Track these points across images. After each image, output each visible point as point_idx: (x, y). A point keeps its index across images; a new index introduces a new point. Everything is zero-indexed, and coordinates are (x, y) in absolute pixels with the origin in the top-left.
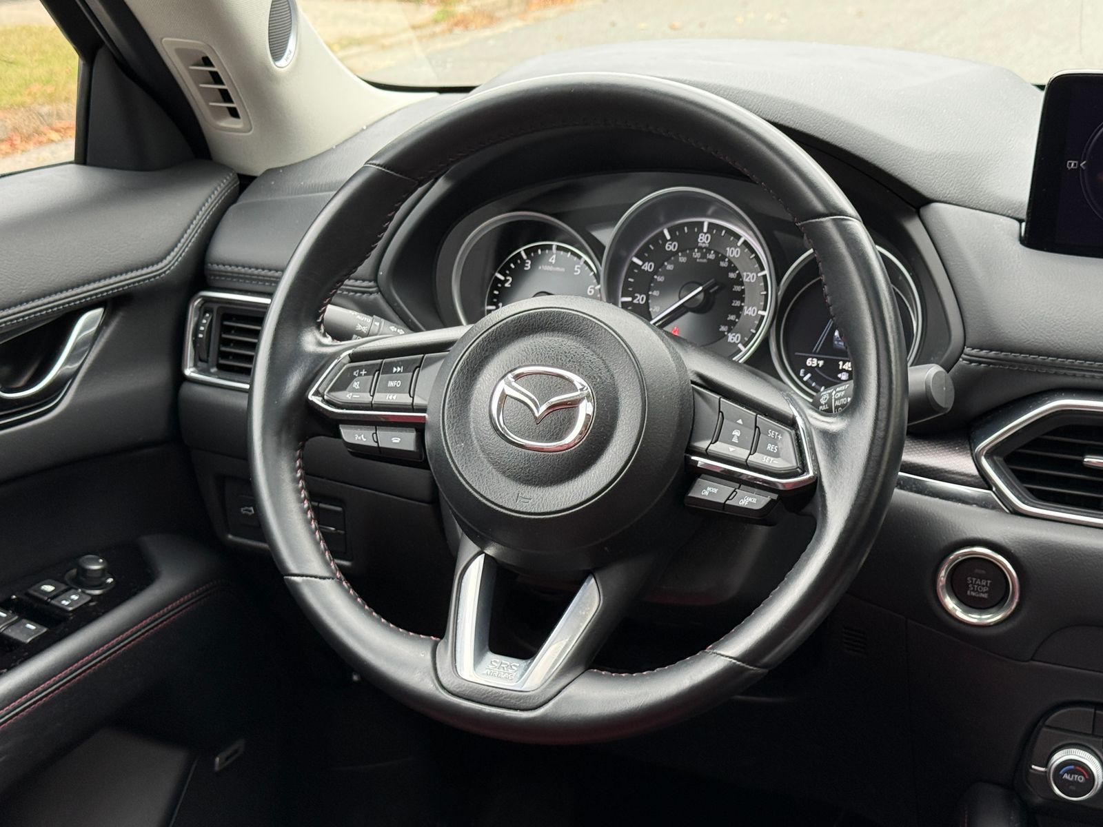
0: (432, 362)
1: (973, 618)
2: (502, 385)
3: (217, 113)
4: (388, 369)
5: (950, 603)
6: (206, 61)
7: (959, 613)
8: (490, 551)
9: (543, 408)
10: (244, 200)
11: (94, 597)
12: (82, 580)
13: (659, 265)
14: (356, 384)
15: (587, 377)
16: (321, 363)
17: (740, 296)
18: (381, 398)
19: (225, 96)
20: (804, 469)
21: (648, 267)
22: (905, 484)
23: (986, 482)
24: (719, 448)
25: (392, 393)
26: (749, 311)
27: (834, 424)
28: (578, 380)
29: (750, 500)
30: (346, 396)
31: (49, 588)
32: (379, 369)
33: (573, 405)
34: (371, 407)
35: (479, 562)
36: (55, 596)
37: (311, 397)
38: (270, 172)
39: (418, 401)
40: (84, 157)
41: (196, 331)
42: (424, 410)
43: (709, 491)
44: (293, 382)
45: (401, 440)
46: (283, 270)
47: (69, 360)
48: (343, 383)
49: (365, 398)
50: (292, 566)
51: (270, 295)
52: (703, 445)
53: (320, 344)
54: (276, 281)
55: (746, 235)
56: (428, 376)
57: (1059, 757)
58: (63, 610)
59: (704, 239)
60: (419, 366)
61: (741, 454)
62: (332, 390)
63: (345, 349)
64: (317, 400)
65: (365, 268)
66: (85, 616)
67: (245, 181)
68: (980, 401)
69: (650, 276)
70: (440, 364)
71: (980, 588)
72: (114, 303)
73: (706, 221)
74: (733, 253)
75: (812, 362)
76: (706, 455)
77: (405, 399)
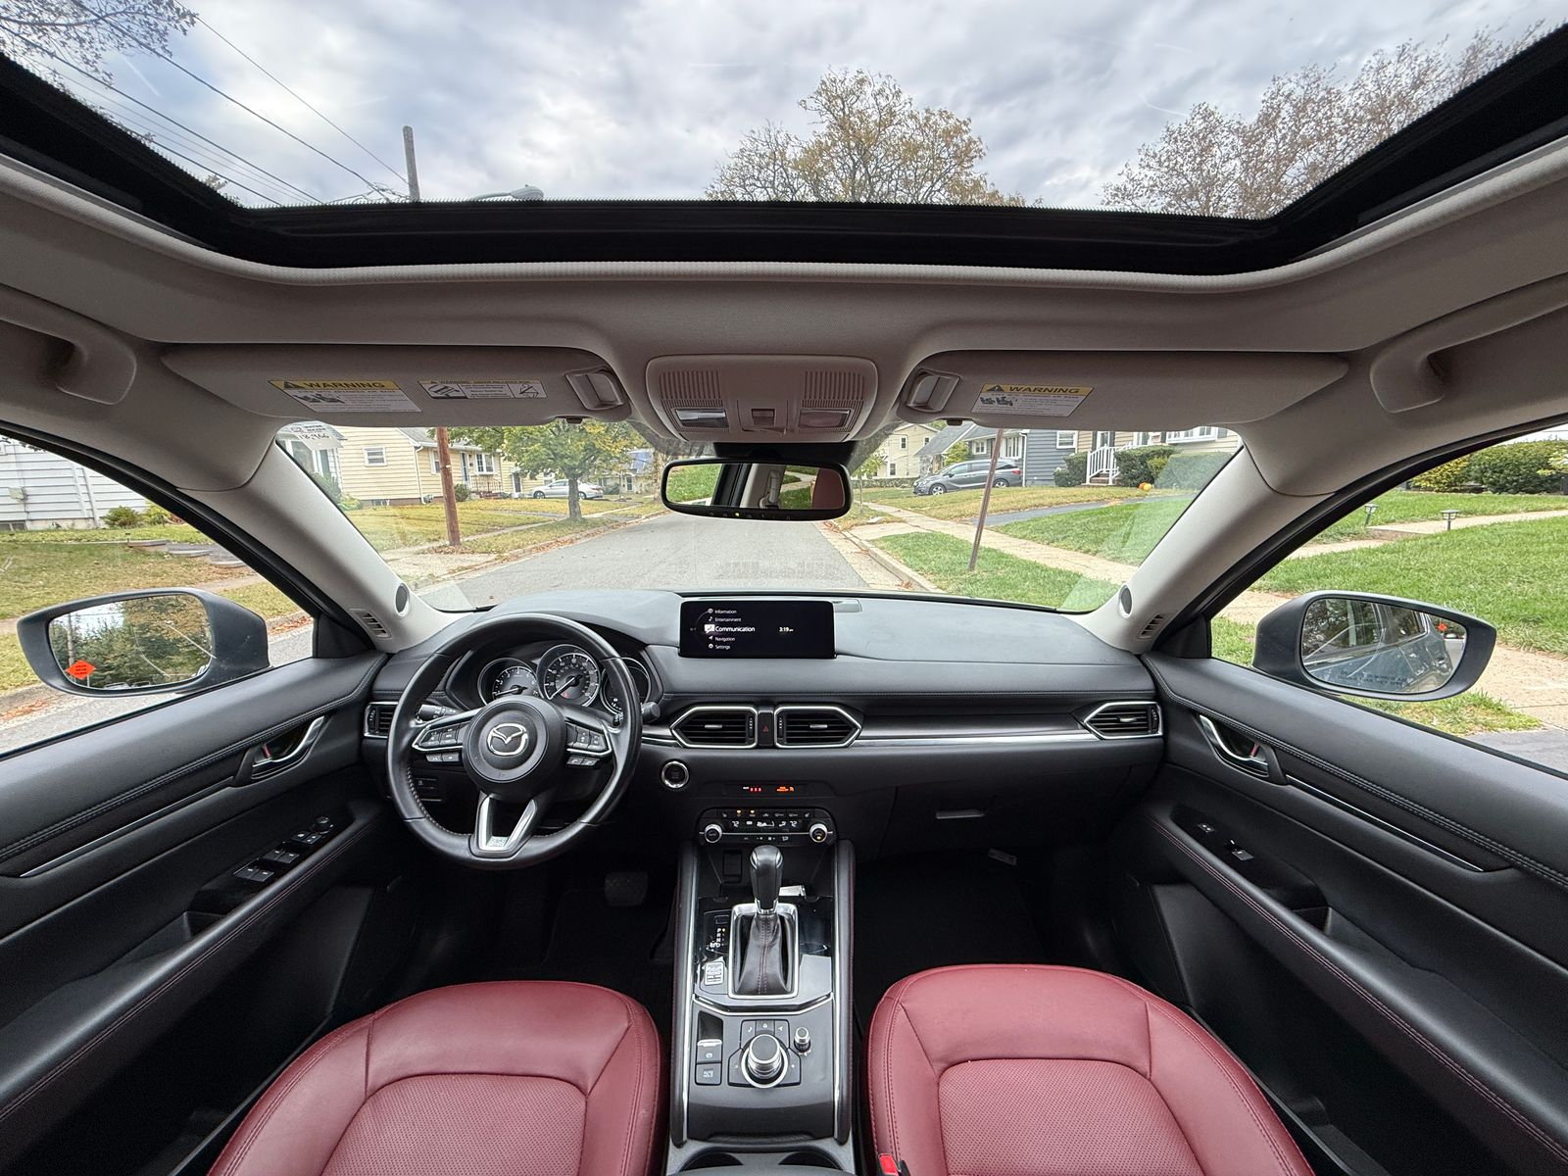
0: (464, 725)
1: (674, 786)
2: (492, 732)
3: (377, 633)
4: (446, 730)
5: (667, 782)
6: (369, 615)
7: (670, 785)
8: (491, 796)
9: (509, 739)
10: (390, 663)
11: (323, 835)
12: (318, 829)
13: (558, 671)
14: (433, 738)
15: (525, 726)
16: (418, 731)
17: (589, 679)
18: (443, 742)
19: (379, 626)
20: (608, 749)
21: (554, 672)
22: (645, 742)
23: (674, 738)
24: (577, 744)
25: (448, 739)
26: (592, 684)
27: (616, 731)
28: (521, 727)
29: (589, 763)
30: (430, 743)
31: (301, 835)
32: (442, 731)
33: (520, 736)
34: (440, 746)
35: (488, 800)
36: (303, 838)
37: (413, 746)
38: (401, 651)
39: (459, 741)
40: (317, 655)
41: (369, 718)
42: (461, 744)
43: (574, 761)
44: (406, 739)
45: (452, 758)
46: (403, 691)
47: (309, 739)
48: (427, 739)
49: (437, 743)
50: (407, 816)
51: (398, 700)
52: (571, 744)
53: (417, 724)
54: (401, 695)
55: (589, 658)
56: (462, 731)
57: (708, 828)
58: (308, 844)
59: (574, 661)
60: (459, 727)
61: (585, 746)
62: (423, 741)
63: (429, 724)
64: (416, 747)
65: (440, 686)
66: (318, 845)
67: (390, 656)
68: (671, 710)
69: (555, 675)
70: (466, 727)
71: (676, 775)
72: (328, 714)
73: (574, 654)
74: (584, 664)
75: (616, 700)
76: (572, 747)
77: (454, 741)
